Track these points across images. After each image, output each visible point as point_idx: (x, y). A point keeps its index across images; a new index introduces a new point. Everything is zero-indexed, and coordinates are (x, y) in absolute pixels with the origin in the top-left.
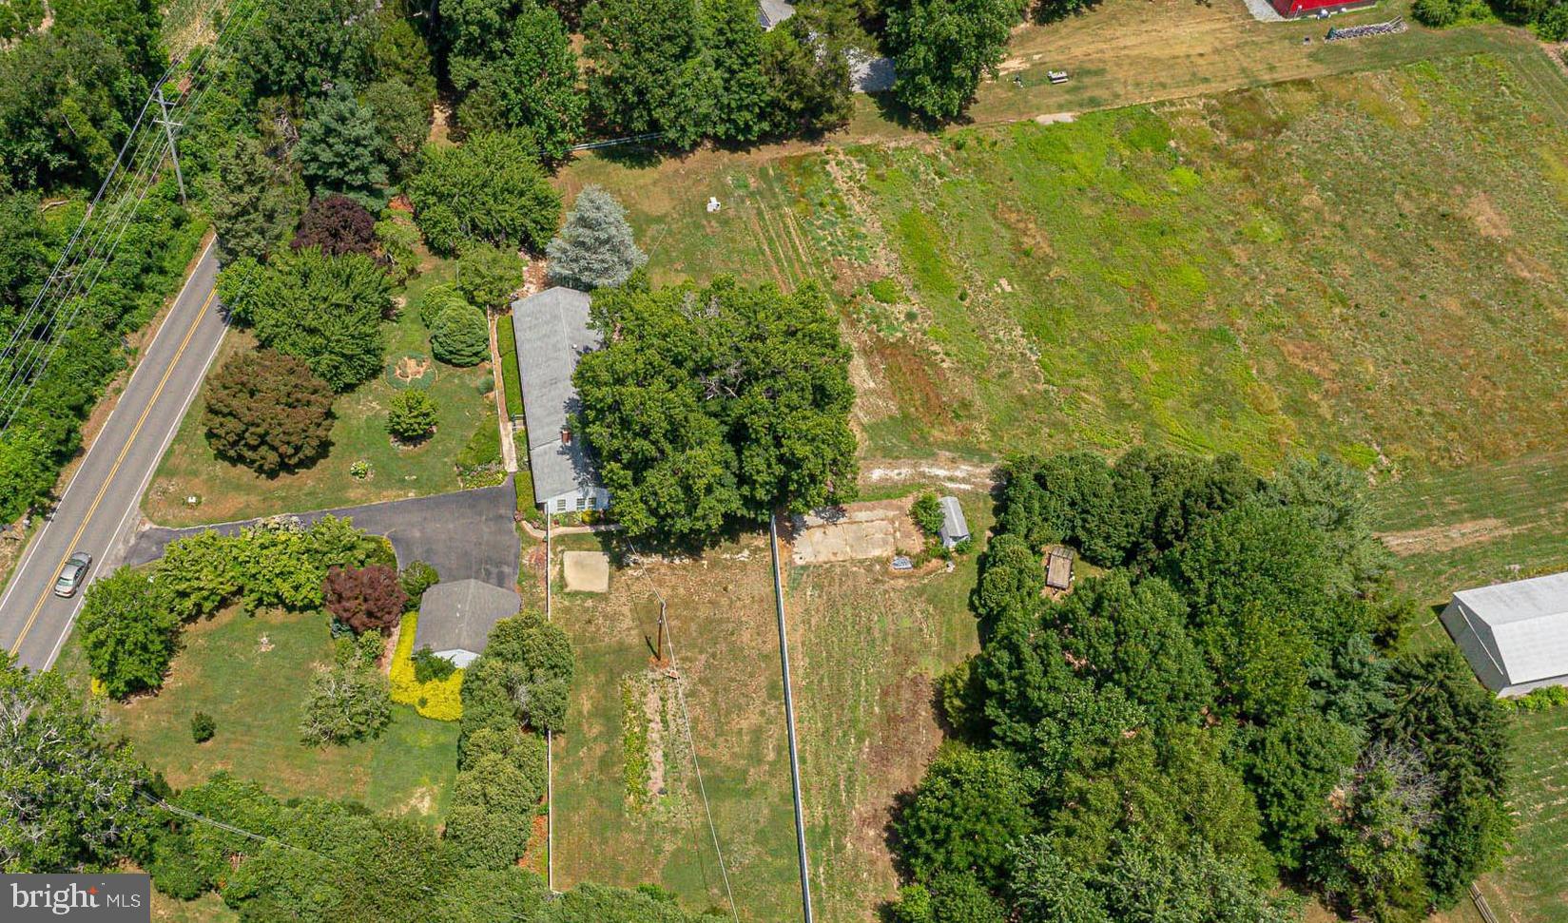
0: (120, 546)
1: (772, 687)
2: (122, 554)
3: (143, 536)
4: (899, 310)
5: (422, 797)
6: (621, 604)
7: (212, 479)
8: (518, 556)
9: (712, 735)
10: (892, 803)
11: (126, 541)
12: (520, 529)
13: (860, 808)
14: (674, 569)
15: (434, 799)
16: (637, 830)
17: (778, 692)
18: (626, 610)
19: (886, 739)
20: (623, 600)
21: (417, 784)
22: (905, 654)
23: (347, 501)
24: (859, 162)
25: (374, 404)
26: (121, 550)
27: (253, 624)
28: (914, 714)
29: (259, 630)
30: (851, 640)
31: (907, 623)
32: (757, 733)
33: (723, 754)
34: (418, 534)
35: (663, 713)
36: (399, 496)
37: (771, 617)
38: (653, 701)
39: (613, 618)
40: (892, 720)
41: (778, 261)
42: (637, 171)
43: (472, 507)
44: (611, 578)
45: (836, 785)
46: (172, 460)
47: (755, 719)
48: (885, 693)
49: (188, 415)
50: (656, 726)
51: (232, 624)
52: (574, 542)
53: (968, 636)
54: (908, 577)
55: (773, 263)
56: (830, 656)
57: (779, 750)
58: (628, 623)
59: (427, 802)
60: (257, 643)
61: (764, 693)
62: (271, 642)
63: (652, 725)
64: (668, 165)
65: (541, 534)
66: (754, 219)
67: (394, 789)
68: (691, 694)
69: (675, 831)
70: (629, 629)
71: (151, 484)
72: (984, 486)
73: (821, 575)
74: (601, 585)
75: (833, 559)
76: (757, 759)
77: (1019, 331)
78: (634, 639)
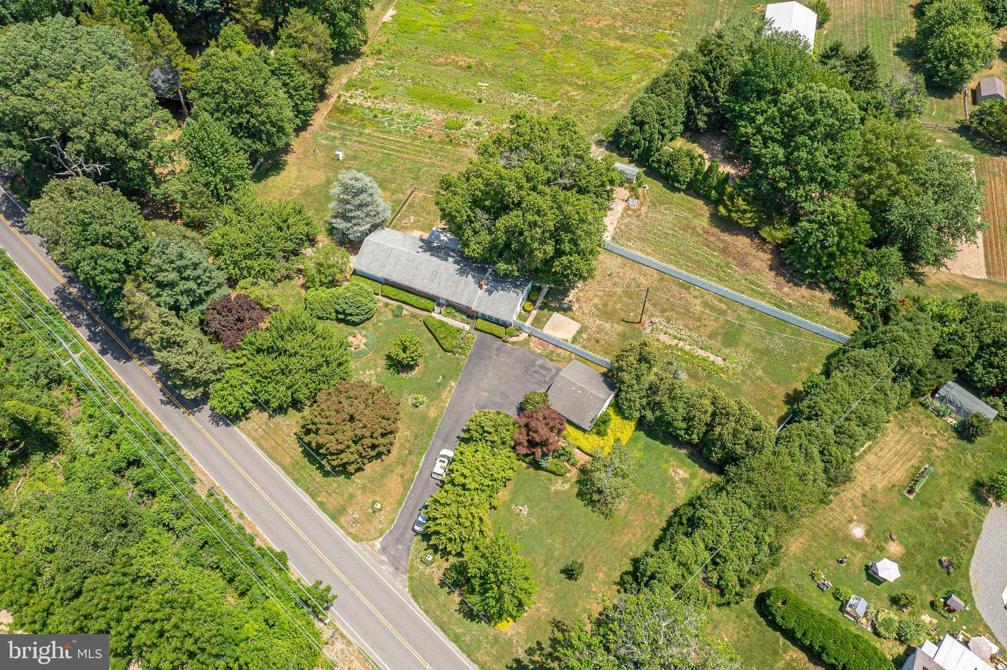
0: (384, 568)
1: (682, 286)
2: (391, 569)
3: (384, 549)
4: (469, 126)
5: (676, 473)
6: (595, 323)
7: (364, 488)
8: (533, 353)
9: (699, 324)
10: (773, 273)
11: (382, 562)
12: (513, 343)
13: (771, 287)
14: (583, 290)
15: (680, 468)
16: (744, 382)
17: (687, 285)
18: (598, 322)
19: (734, 258)
20: (591, 320)
21: (666, 471)
22: (687, 228)
23: (436, 419)
24: (357, 90)
25: (368, 373)
26: (387, 569)
27: (501, 512)
28: (725, 241)
29: (509, 509)
30: (668, 242)
31: (670, 219)
32: (705, 304)
33: (712, 325)
34: (486, 394)
35: (675, 338)
36: (450, 391)
37: (636, 266)
38: (663, 338)
39: (600, 330)
40: (725, 251)
41: (399, 151)
42: (283, 174)
43: (483, 358)
44: (573, 318)
45: (753, 289)
46: (329, 507)
47: (697, 302)
48: (708, 246)
49: (296, 481)
50: (681, 344)
51: (494, 523)
52: (539, 322)
53: (689, 201)
54: (642, 204)
55: (400, 155)
56: (674, 255)
57: (721, 301)
58: (608, 326)
59: (681, 472)
60: (518, 515)
61: (684, 291)
62: (522, 505)
63: (680, 346)
64: (290, 158)
65: (524, 336)
66: (363, 146)
67: (663, 485)
68: (668, 320)
69: (750, 366)
70: (612, 327)
71: (342, 527)
72: (603, 152)
73: (621, 234)
74: (576, 326)
75: (615, 226)
76: (722, 313)
77: (516, 95)
78: (620, 328)
